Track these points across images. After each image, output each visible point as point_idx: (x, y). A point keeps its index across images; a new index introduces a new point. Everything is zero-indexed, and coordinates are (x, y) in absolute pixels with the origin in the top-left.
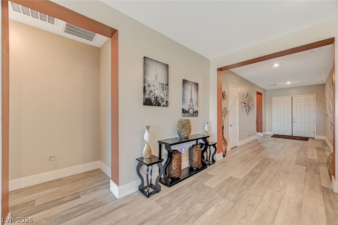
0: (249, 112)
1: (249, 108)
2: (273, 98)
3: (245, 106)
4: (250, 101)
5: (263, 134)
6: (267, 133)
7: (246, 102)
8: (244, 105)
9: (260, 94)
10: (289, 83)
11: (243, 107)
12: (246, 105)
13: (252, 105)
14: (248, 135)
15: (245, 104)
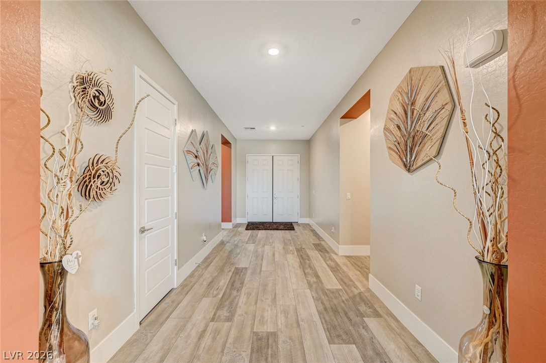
0: (207, 179)
1: (207, 170)
2: (247, 156)
3: (198, 165)
4: (209, 153)
5: (233, 225)
6: (239, 220)
7: (200, 154)
8: (196, 161)
9: (229, 145)
10: (273, 128)
11: (191, 166)
12: (199, 161)
13: (214, 163)
14: (205, 238)
15: (196, 157)
